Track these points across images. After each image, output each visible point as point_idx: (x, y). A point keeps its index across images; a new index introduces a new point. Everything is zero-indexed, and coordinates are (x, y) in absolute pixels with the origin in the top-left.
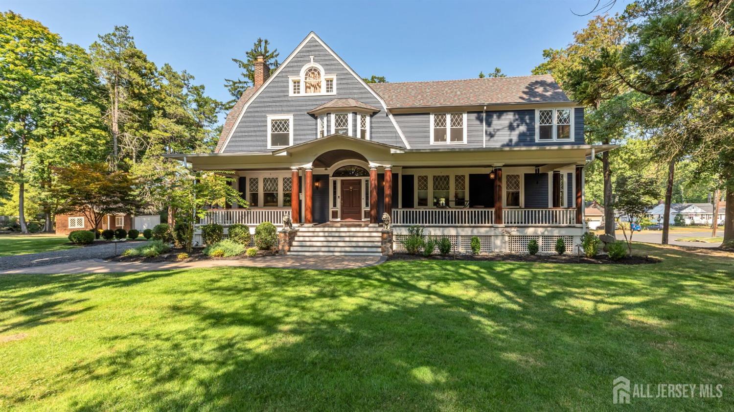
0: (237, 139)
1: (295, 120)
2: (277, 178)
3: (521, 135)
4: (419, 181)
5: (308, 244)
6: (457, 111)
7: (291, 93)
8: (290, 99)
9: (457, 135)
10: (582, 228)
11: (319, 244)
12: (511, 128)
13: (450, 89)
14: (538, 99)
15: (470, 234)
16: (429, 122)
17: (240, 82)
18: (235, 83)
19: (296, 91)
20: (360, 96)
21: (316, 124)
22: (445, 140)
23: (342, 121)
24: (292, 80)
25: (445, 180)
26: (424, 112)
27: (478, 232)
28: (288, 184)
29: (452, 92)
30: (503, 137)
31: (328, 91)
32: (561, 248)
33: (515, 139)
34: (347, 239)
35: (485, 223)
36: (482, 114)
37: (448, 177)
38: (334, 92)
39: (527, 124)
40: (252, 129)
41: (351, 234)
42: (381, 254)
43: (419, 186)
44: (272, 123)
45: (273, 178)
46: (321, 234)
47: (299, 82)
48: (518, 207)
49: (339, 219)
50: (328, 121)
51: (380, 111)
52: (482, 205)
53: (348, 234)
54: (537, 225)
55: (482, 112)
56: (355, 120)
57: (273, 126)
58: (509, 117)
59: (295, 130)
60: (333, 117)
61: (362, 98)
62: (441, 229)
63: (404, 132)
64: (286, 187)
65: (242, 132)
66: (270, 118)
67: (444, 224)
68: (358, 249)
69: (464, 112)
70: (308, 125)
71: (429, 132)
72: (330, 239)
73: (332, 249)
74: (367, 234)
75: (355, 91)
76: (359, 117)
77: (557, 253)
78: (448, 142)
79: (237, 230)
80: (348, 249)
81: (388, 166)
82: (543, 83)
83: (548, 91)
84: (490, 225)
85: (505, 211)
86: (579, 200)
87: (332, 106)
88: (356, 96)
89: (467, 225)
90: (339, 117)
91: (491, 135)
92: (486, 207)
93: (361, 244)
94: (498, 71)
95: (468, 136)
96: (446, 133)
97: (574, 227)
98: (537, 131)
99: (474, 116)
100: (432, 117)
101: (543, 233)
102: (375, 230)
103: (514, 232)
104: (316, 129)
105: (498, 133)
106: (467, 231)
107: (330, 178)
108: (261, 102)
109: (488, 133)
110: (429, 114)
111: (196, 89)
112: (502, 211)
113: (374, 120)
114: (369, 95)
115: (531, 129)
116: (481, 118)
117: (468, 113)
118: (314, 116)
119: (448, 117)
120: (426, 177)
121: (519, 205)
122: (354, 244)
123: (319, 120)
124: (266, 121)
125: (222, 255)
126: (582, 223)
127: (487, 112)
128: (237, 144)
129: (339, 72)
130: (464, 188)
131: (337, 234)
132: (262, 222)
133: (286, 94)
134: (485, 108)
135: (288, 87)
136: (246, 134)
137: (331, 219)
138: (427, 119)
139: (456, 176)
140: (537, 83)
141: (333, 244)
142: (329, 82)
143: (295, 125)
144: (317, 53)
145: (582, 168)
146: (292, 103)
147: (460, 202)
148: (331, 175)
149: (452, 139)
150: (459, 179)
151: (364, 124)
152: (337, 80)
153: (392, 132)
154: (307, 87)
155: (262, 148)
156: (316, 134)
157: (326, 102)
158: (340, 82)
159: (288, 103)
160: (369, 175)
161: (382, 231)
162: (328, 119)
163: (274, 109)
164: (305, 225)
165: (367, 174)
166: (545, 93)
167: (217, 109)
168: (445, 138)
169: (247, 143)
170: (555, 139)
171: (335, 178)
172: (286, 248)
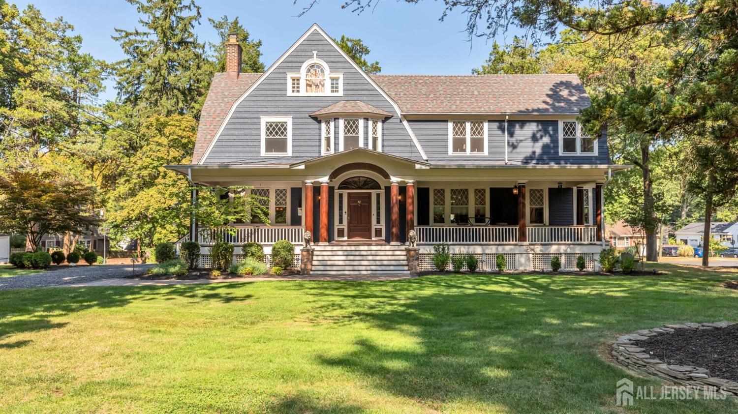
0: (224, 143)
1: (294, 124)
2: (268, 190)
3: (545, 147)
4: (435, 194)
5: (329, 263)
6: (477, 120)
7: (290, 93)
8: (287, 99)
9: (477, 145)
10: (602, 245)
11: (341, 263)
12: (534, 139)
13: (465, 87)
14: (562, 104)
15: (494, 252)
16: (447, 129)
17: (137, 33)
18: (128, 35)
19: (296, 89)
21: (320, 129)
22: (465, 151)
23: (351, 127)
24: (291, 77)
25: (464, 193)
26: (442, 119)
27: (503, 250)
28: (281, 198)
29: (468, 91)
30: (528, 148)
31: (332, 91)
32: (581, 265)
33: (538, 151)
34: (370, 258)
35: (509, 241)
36: (504, 124)
37: (467, 190)
38: (341, 93)
39: (550, 136)
40: (242, 132)
41: (373, 253)
42: (409, 272)
43: (435, 200)
44: (266, 125)
45: (263, 190)
46: (341, 253)
47: (298, 80)
48: (542, 224)
49: (346, 238)
50: (336, 127)
51: (392, 116)
52: (506, 222)
53: (369, 253)
54: (560, 242)
55: (504, 121)
56: (366, 127)
57: (268, 129)
58: (532, 128)
59: (294, 135)
60: (341, 122)
61: (372, 101)
62: (466, 247)
63: (420, 141)
64: (278, 200)
65: (228, 135)
66: (264, 120)
67: (468, 242)
68: (384, 268)
69: (485, 121)
70: (309, 129)
71: (447, 141)
72: (352, 258)
73: (356, 268)
74: (390, 253)
75: (364, 93)
76: (370, 123)
77: (578, 270)
78: (468, 152)
79: (253, 249)
80: (374, 268)
81: (410, 181)
82: (568, 85)
83: (573, 95)
84: (514, 242)
85: (529, 229)
86: (599, 218)
87: (341, 110)
89: (491, 243)
90: (349, 123)
91: (514, 147)
92: (509, 224)
93: (385, 263)
95: (490, 147)
96: (465, 143)
97: (595, 244)
98: (561, 143)
99: (495, 125)
100: (450, 125)
101: (566, 250)
102: (396, 248)
103: (538, 249)
104: (320, 135)
105: (521, 144)
106: (492, 249)
107: (336, 191)
108: (254, 101)
109: (511, 144)
110: (447, 121)
112: (526, 229)
113: (386, 126)
114: (380, 98)
115: (555, 141)
116: (503, 128)
117: (489, 121)
118: (317, 119)
119: (468, 125)
120: (443, 190)
121: (543, 223)
122: (378, 263)
123: (323, 125)
124: (259, 124)
125: (252, 273)
126: (601, 241)
127: (509, 121)
128: (223, 149)
129: (346, 70)
130: (485, 203)
131: (357, 253)
132: (281, 239)
133: (283, 93)
134: (507, 117)
135: (286, 84)
136: (235, 138)
137: (336, 238)
138: (445, 127)
139: (476, 190)
140: (562, 83)
141: (356, 263)
142: (334, 80)
143: (293, 129)
144: (320, 48)
145: (601, 186)
146: (290, 104)
147: (480, 218)
148: (336, 187)
149: (473, 150)
150: (480, 192)
151: (376, 131)
152: (344, 79)
153: (406, 140)
154: (307, 85)
155: (255, 155)
156: (320, 140)
157: (331, 104)
158: (347, 81)
159: (286, 104)
160: (380, 188)
161: (406, 250)
162: (335, 124)
163: (269, 109)
164: (321, 243)
165: (378, 187)
166: (570, 98)
167: (103, 73)
168: (464, 148)
169: (236, 149)
170: (578, 152)
171: (341, 191)
172: (309, 267)
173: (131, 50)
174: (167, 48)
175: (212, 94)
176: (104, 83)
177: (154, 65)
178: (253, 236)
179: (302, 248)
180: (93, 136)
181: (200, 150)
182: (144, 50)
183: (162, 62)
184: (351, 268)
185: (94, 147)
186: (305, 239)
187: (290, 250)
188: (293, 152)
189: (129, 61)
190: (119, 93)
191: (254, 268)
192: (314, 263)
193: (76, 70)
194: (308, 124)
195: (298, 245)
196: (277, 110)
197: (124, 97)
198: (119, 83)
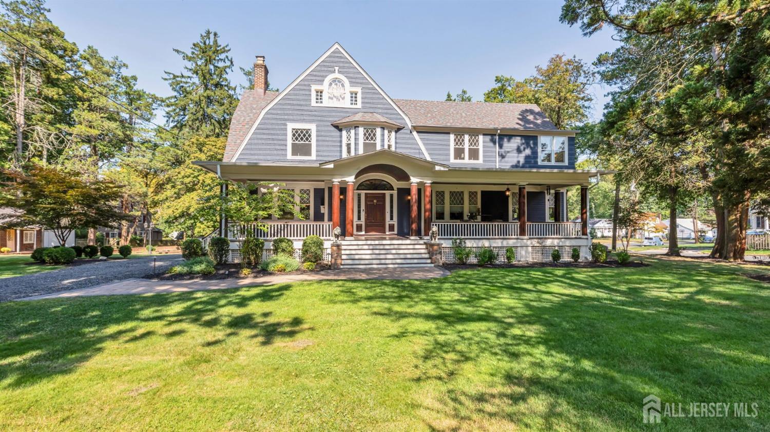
1: (318, 131)
2: (293, 190)
3: (527, 157)
4: (437, 196)
5: (357, 257)
6: (474, 132)
7: (313, 103)
8: (312, 108)
9: (474, 154)
11: (368, 257)
12: (519, 151)
14: (532, 126)
15: (500, 245)
16: (449, 140)
17: (183, 76)
18: (175, 77)
19: (319, 100)
20: (386, 111)
21: (341, 137)
22: (463, 159)
23: (370, 135)
24: (315, 90)
25: (460, 195)
26: (445, 131)
27: (508, 244)
28: (305, 197)
30: (514, 158)
31: (352, 104)
32: (576, 256)
33: (522, 161)
34: (394, 251)
35: (512, 235)
36: (495, 137)
37: (462, 192)
38: (359, 105)
39: (531, 148)
40: (270, 137)
41: (396, 247)
42: (433, 265)
43: (437, 200)
44: (292, 132)
46: (366, 247)
47: (321, 92)
49: (363, 233)
50: (356, 134)
51: (404, 127)
52: (501, 219)
53: (392, 247)
54: (553, 236)
55: (495, 135)
56: (383, 135)
57: (294, 135)
58: (517, 141)
59: (317, 141)
60: (361, 130)
61: (387, 114)
62: (477, 241)
63: (427, 149)
64: (303, 199)
65: (258, 139)
66: (291, 126)
68: (408, 261)
69: (480, 134)
70: (332, 136)
71: (449, 150)
72: (377, 252)
73: (383, 261)
75: (379, 106)
76: (386, 132)
77: (574, 260)
78: (466, 160)
79: (284, 245)
80: (398, 261)
81: (428, 182)
82: (531, 112)
83: (537, 119)
84: (516, 237)
85: (528, 225)
86: (585, 215)
87: (361, 119)
88: (380, 111)
90: (367, 131)
91: (502, 157)
92: (504, 221)
93: (409, 256)
94: (464, 92)
95: (484, 156)
96: (464, 153)
97: (580, 238)
98: (540, 154)
99: (488, 138)
100: (452, 137)
101: (558, 243)
102: (416, 242)
103: (535, 242)
104: (341, 142)
105: (508, 154)
106: (498, 243)
107: (355, 192)
108: (281, 109)
109: (500, 154)
110: (449, 133)
111: (125, 79)
112: (525, 225)
113: (399, 135)
114: (394, 112)
115: (535, 153)
116: (494, 140)
117: (484, 135)
118: (338, 128)
119: (467, 137)
120: (443, 192)
122: (402, 256)
123: (344, 133)
124: (286, 130)
125: (285, 270)
126: (586, 235)
127: (499, 135)
128: (252, 152)
129: (364, 86)
130: (477, 203)
131: (382, 247)
132: (310, 234)
133: (307, 103)
134: (499, 131)
135: (310, 95)
136: (263, 142)
137: (355, 232)
138: (448, 138)
139: (470, 192)
140: (527, 111)
141: (382, 257)
142: (354, 95)
143: (317, 136)
144: (341, 65)
145: (586, 188)
146: (314, 113)
148: (355, 188)
149: (470, 158)
150: (473, 195)
151: (390, 139)
152: (363, 93)
153: (415, 149)
154: (330, 98)
155: (282, 158)
156: (341, 146)
157: (350, 114)
158: (365, 96)
159: (310, 113)
160: (393, 190)
161: (425, 243)
162: (355, 132)
163: (295, 117)
164: (347, 238)
165: (391, 188)
166: (536, 121)
167: (154, 105)
168: (462, 156)
169: (265, 152)
170: (553, 163)
171: (359, 192)
172: (339, 261)
173: (178, 88)
174: (206, 88)
175: (241, 106)
176: (155, 112)
177: (195, 99)
178: (282, 232)
179: (332, 242)
180: (144, 151)
181: (230, 153)
182: (188, 89)
183: (202, 98)
184: (378, 262)
185: (146, 160)
186: (335, 235)
187: (320, 245)
188: (317, 156)
189: (175, 97)
190: (167, 121)
191: (286, 264)
192: (344, 257)
193: (131, 101)
194: (330, 131)
195: (328, 240)
196: (302, 118)
197: (172, 125)
198: (167, 113)
